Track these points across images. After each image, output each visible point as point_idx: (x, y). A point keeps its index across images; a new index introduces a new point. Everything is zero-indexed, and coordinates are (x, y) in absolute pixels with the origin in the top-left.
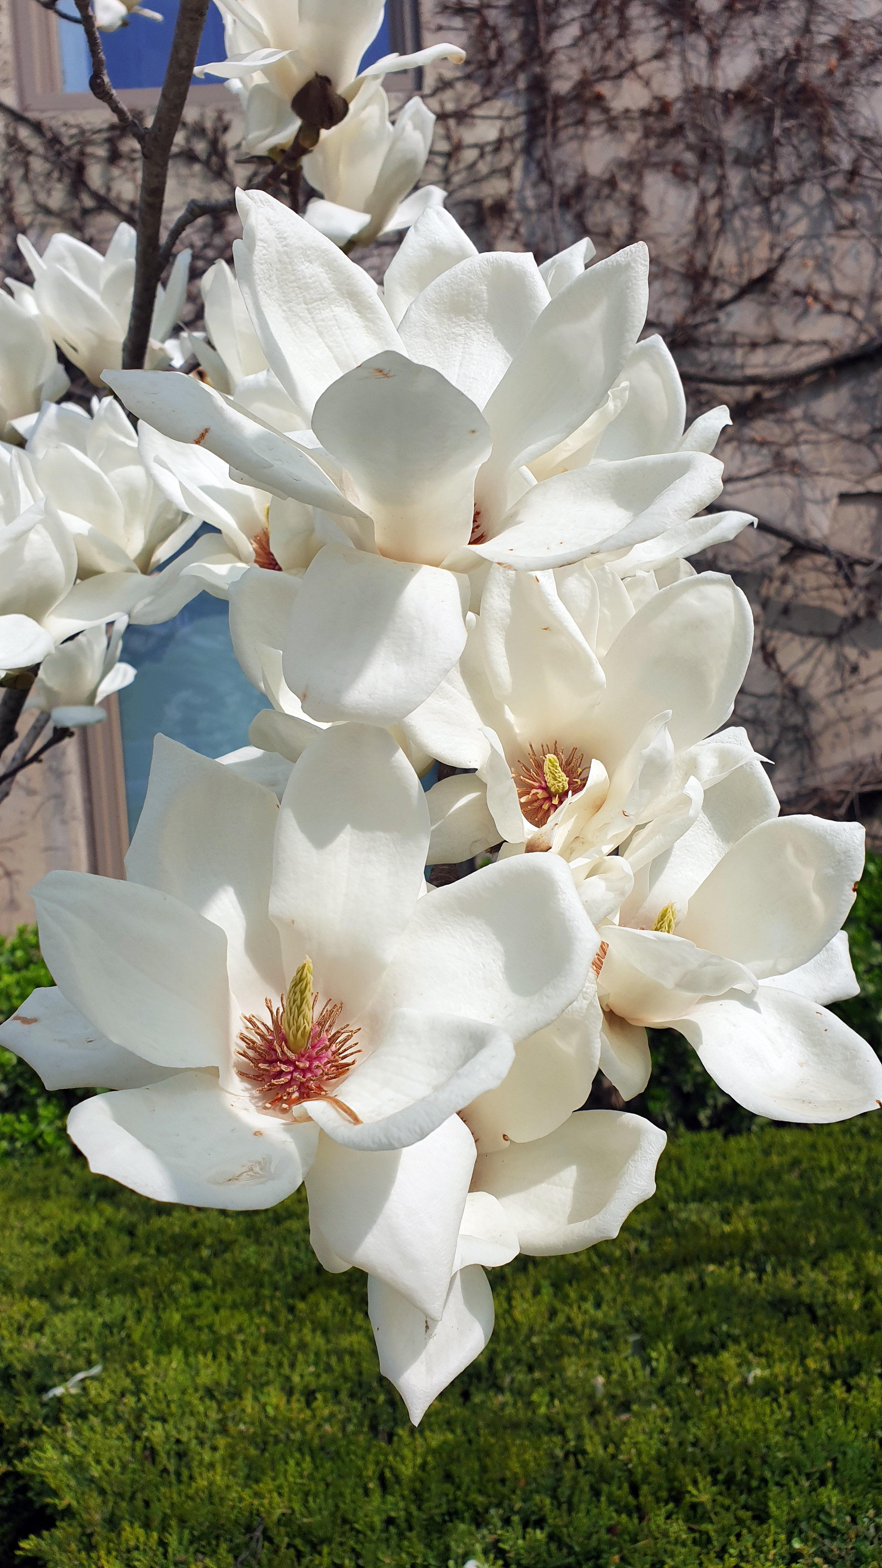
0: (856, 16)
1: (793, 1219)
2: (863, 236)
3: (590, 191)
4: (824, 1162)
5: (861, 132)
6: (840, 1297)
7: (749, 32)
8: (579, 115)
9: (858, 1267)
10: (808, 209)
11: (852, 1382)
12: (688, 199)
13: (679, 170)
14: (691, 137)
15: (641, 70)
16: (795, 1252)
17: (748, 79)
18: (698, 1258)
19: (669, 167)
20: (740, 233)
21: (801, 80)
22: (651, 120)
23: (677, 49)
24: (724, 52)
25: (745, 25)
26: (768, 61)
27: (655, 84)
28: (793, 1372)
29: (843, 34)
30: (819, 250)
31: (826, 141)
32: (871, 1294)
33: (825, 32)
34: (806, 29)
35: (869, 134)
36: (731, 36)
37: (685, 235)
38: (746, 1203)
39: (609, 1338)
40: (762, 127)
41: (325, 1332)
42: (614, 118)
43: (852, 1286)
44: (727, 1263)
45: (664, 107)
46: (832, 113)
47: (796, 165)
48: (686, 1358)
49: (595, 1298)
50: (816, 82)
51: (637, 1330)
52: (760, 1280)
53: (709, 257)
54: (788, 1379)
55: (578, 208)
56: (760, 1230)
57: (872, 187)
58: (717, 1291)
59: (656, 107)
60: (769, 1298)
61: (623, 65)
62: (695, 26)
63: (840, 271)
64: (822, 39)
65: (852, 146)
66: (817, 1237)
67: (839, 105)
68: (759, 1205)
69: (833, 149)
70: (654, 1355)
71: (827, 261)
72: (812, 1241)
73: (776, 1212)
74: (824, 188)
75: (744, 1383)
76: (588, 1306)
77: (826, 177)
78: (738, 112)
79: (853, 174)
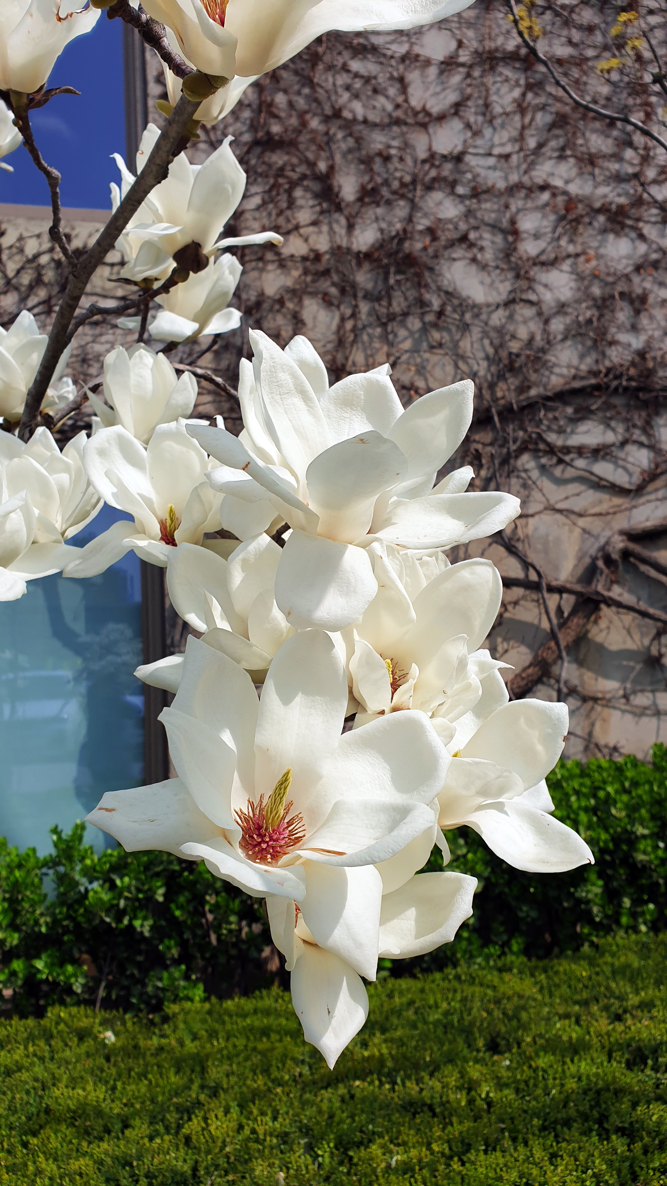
0: (441, 216)
1: (414, 1043)
2: (447, 354)
3: (266, 306)
4: (431, 1002)
5: (445, 288)
6: (452, 1097)
7: (373, 217)
8: (260, 255)
9: (463, 1074)
10: (411, 333)
11: (465, 1159)
12: (333, 318)
13: (327, 298)
14: (336, 278)
15: (302, 231)
16: (416, 1067)
17: (373, 246)
18: (347, 1077)
19: (320, 296)
20: (367, 344)
21: (407, 251)
22: (308, 264)
23: (326, 221)
24: (357, 227)
25: (371, 212)
26: (386, 237)
27: (311, 240)
28: (423, 1155)
29: (434, 226)
30: (418, 360)
31: (423, 291)
32: (473, 1093)
33: (422, 223)
34: (410, 219)
35: (450, 290)
36: (362, 218)
37: (330, 342)
38: (378, 1034)
39: (285, 1143)
40: (381, 277)
41: (55, 1160)
42: (284, 260)
43: (460, 1088)
44: (369, 1079)
45: (317, 257)
46: (427, 274)
47: (404, 304)
48: (345, 1153)
49: (272, 1112)
50: (416, 254)
51: (307, 1134)
52: (393, 1090)
53: (347, 359)
54: (420, 1161)
55: (258, 316)
56: (390, 1053)
57: (453, 324)
58: (363, 1100)
59: (312, 256)
60: (400, 1102)
61: (290, 226)
62: (338, 207)
63: (432, 376)
64: (420, 227)
65: (439, 296)
66: (431, 1056)
67: (431, 269)
68: (388, 1035)
69: (427, 296)
70: (320, 1152)
71: (424, 368)
72: (428, 1059)
73: (401, 1039)
74: (422, 320)
75: (389, 1166)
76: (268, 1119)
77: (423, 314)
78: (366, 266)
79: (440, 314)
